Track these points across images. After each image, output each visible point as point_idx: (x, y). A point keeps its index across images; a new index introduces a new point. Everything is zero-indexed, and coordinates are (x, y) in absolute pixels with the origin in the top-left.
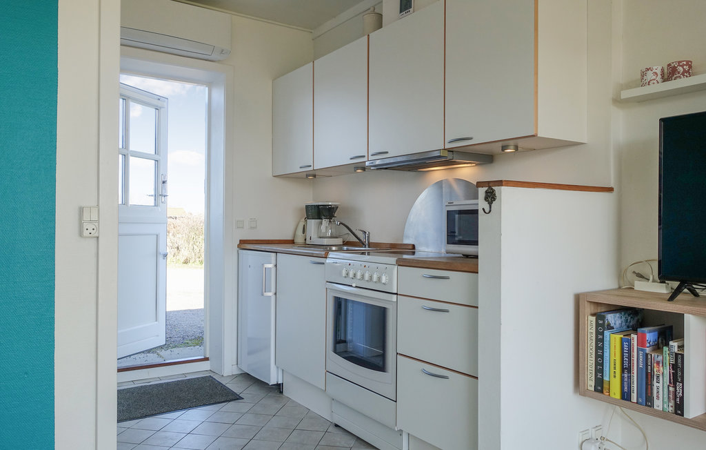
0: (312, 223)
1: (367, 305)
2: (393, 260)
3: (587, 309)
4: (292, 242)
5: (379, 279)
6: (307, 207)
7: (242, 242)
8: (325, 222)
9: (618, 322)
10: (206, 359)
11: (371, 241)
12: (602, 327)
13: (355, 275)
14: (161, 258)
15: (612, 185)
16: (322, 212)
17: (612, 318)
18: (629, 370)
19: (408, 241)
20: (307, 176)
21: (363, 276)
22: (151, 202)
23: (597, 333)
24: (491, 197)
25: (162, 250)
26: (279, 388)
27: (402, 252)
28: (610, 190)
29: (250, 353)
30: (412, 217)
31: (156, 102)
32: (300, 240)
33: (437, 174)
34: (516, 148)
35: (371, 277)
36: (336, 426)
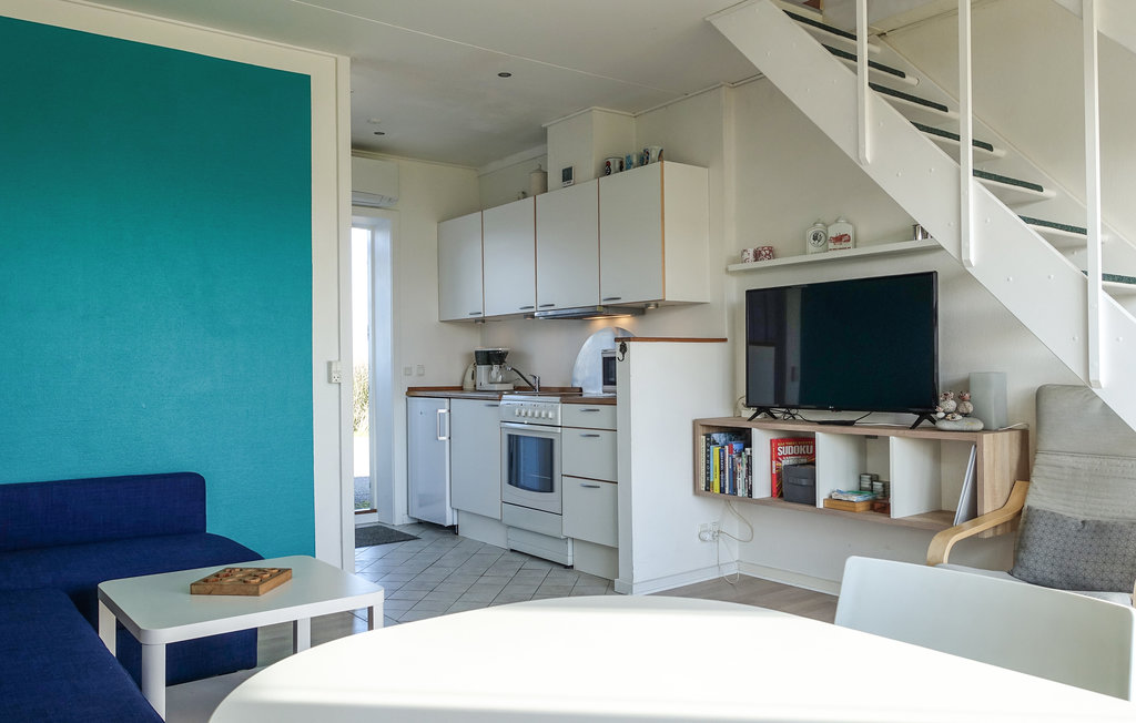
0: (482, 369)
1: (539, 438)
2: (558, 399)
3: (701, 430)
4: (461, 389)
5: (547, 415)
6: (477, 352)
7: (410, 390)
8: (496, 368)
9: (723, 440)
10: (374, 511)
11: (541, 385)
12: (710, 442)
13: (526, 414)
15: (726, 336)
16: (491, 358)
17: (716, 436)
18: (724, 471)
19: (577, 385)
20: (477, 322)
21: (533, 414)
23: (707, 448)
24: (624, 349)
26: (453, 529)
27: (570, 394)
28: (725, 340)
29: (421, 506)
30: (580, 362)
32: (469, 384)
33: (601, 322)
34: (657, 306)
35: (540, 414)
36: (512, 550)
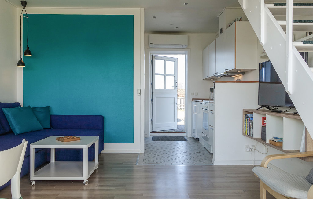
6: (210, 88)
7: (193, 99)
12: (246, 117)
14: (175, 104)
18: (248, 127)
20: (211, 79)
22: (173, 88)
25: (176, 102)
31: (173, 60)
34: (241, 71)
